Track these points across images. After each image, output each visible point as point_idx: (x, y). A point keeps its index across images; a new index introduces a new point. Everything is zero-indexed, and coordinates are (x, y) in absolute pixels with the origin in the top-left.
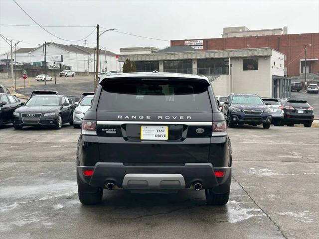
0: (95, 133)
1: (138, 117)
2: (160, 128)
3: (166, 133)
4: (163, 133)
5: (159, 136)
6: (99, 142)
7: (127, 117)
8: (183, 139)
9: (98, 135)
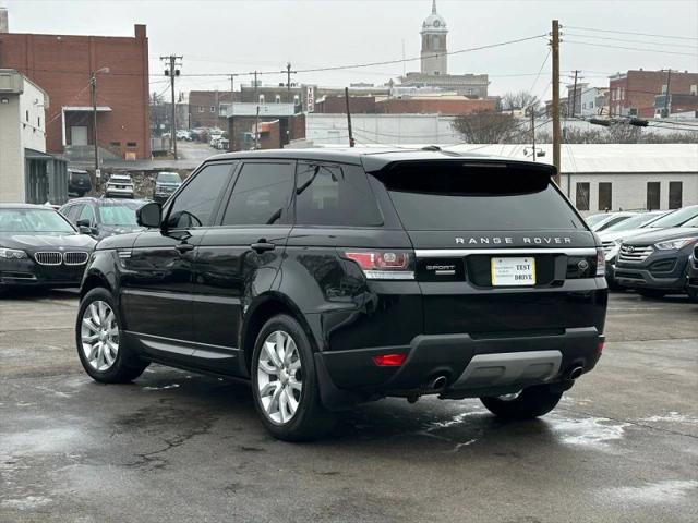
0: (411, 276)
1: (491, 241)
2: (521, 261)
3: (532, 271)
4: (527, 272)
5: (520, 277)
6: (424, 293)
7: (472, 240)
8: (560, 283)
9: (418, 279)
